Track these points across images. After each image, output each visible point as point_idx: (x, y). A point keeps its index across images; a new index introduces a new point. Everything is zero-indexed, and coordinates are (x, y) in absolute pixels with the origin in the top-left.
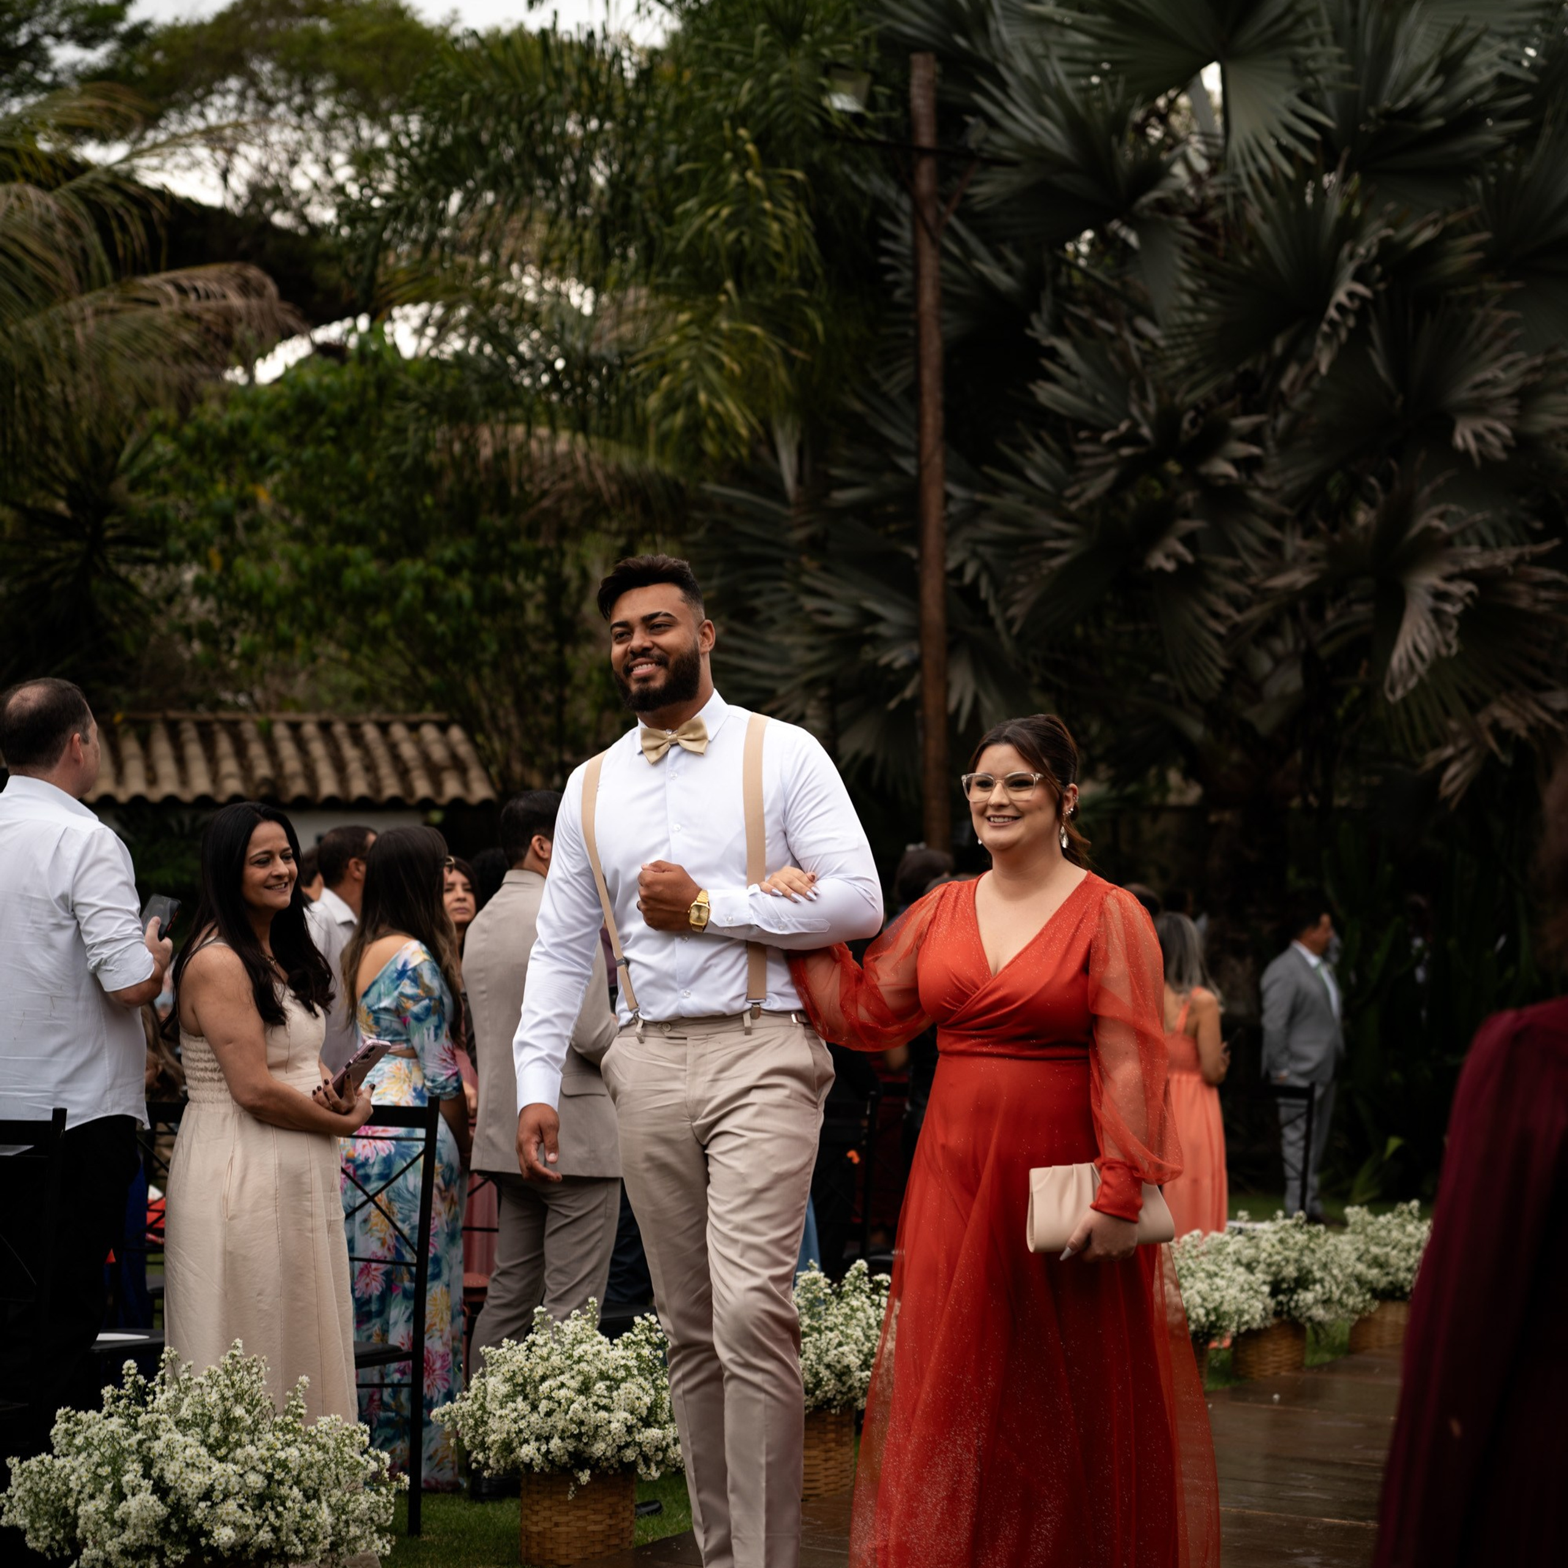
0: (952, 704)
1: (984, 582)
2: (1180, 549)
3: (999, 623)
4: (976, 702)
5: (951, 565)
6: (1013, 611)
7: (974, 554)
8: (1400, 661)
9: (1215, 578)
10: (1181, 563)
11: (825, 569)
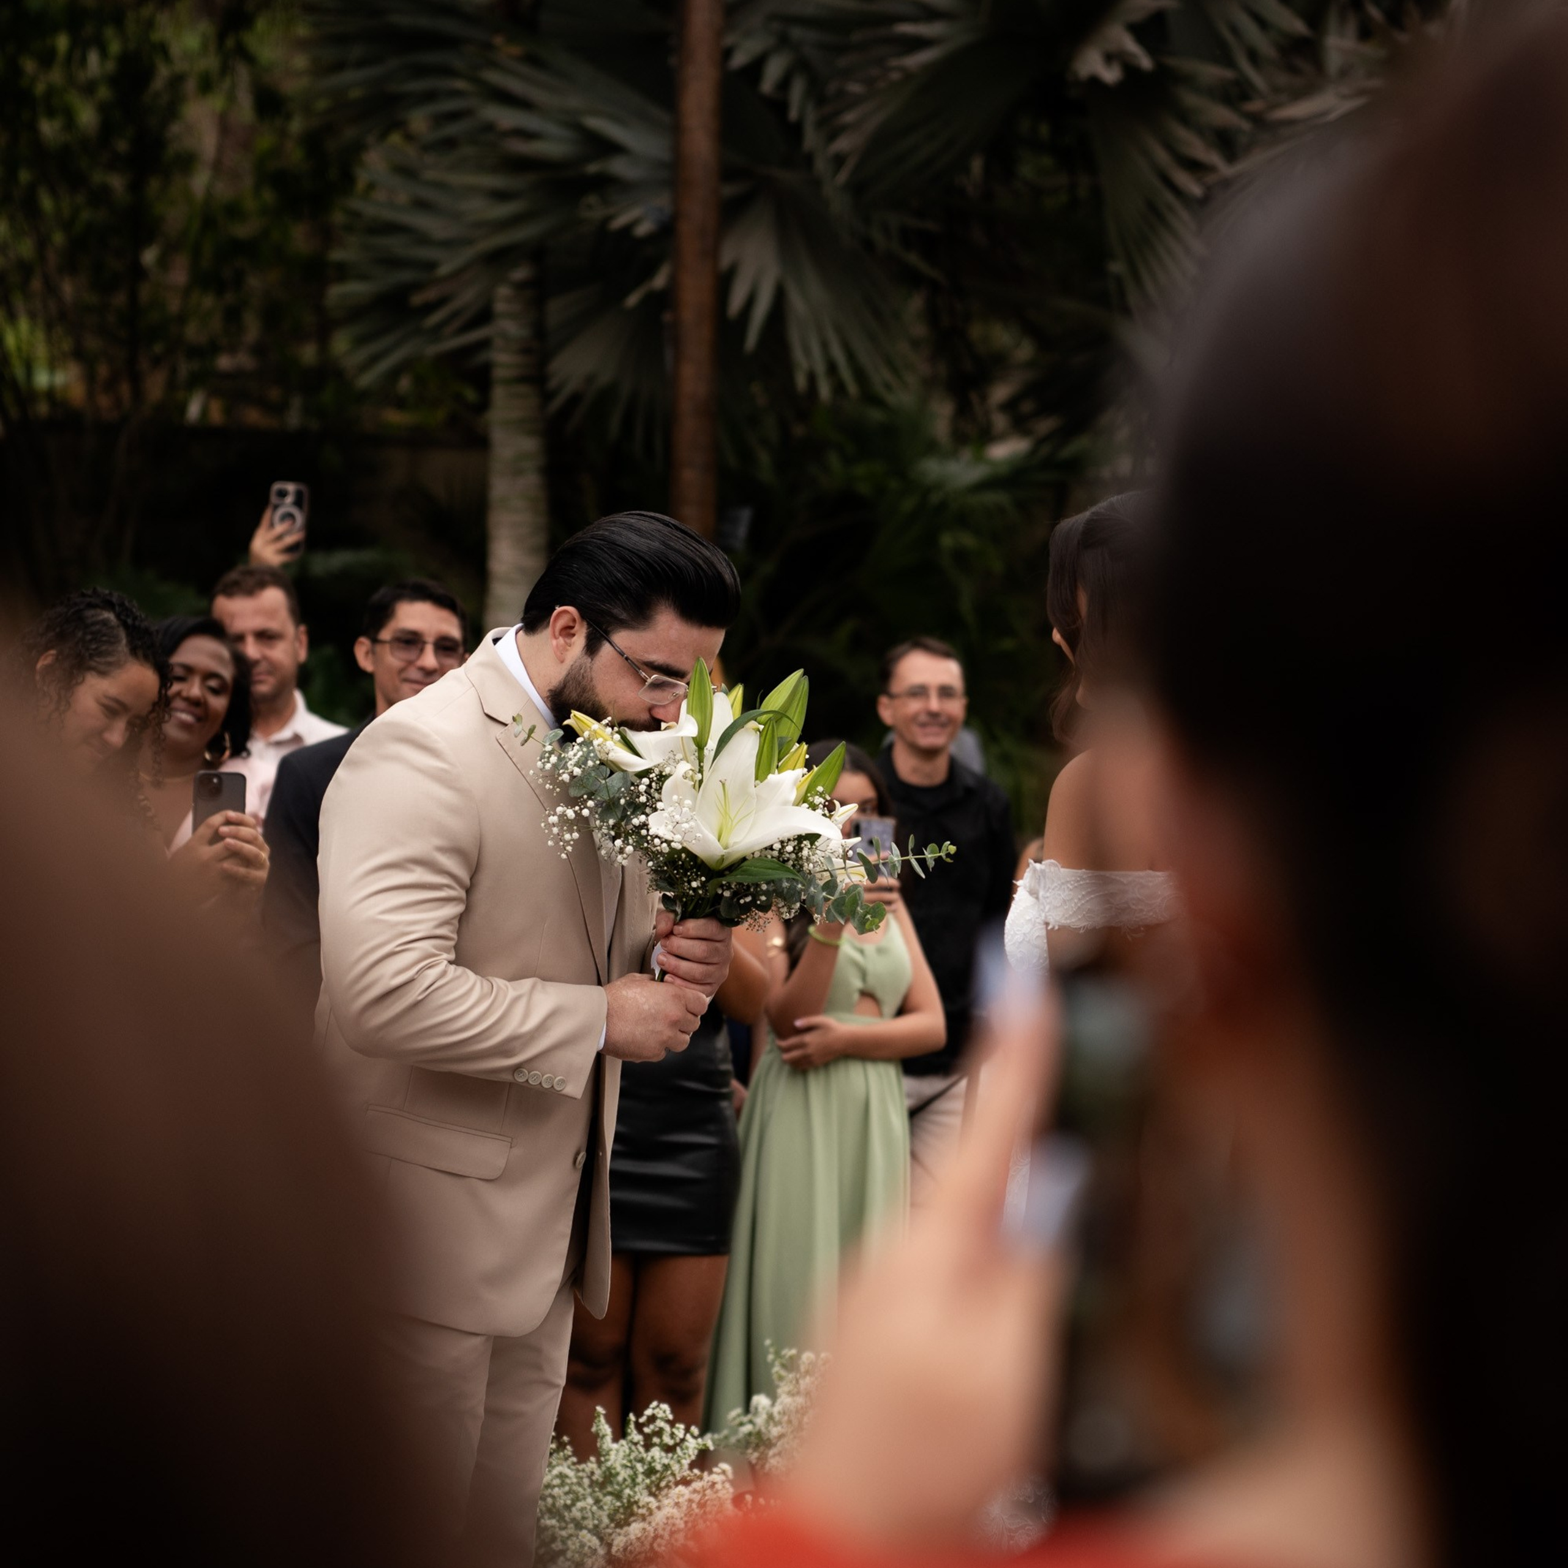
0: (736, 301)
1: (797, 91)
2: (1130, 45)
3: (821, 165)
4: (780, 297)
5: (739, 60)
6: (842, 144)
7: (783, 41)
9: (1190, 99)
10: (1130, 70)
11: (532, 60)
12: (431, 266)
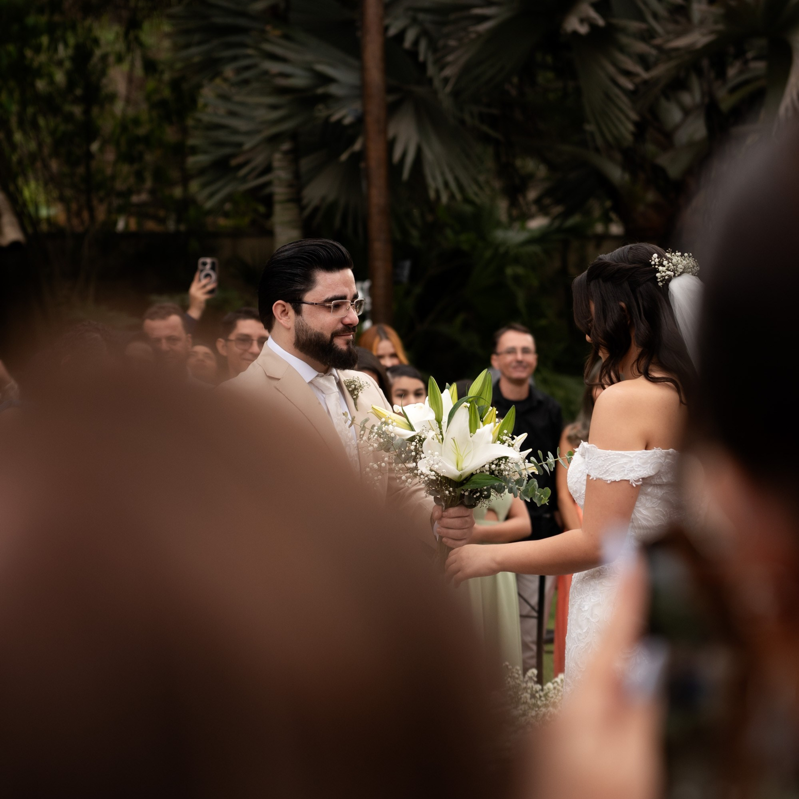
0: (397, 155)
1: (423, 46)
2: (592, 14)
3: (437, 83)
4: (419, 152)
5: (392, 31)
6: (448, 72)
7: (414, 21)
8: (787, 110)
9: (624, 40)
10: (593, 26)
11: (286, 37)
12: (240, 145)
